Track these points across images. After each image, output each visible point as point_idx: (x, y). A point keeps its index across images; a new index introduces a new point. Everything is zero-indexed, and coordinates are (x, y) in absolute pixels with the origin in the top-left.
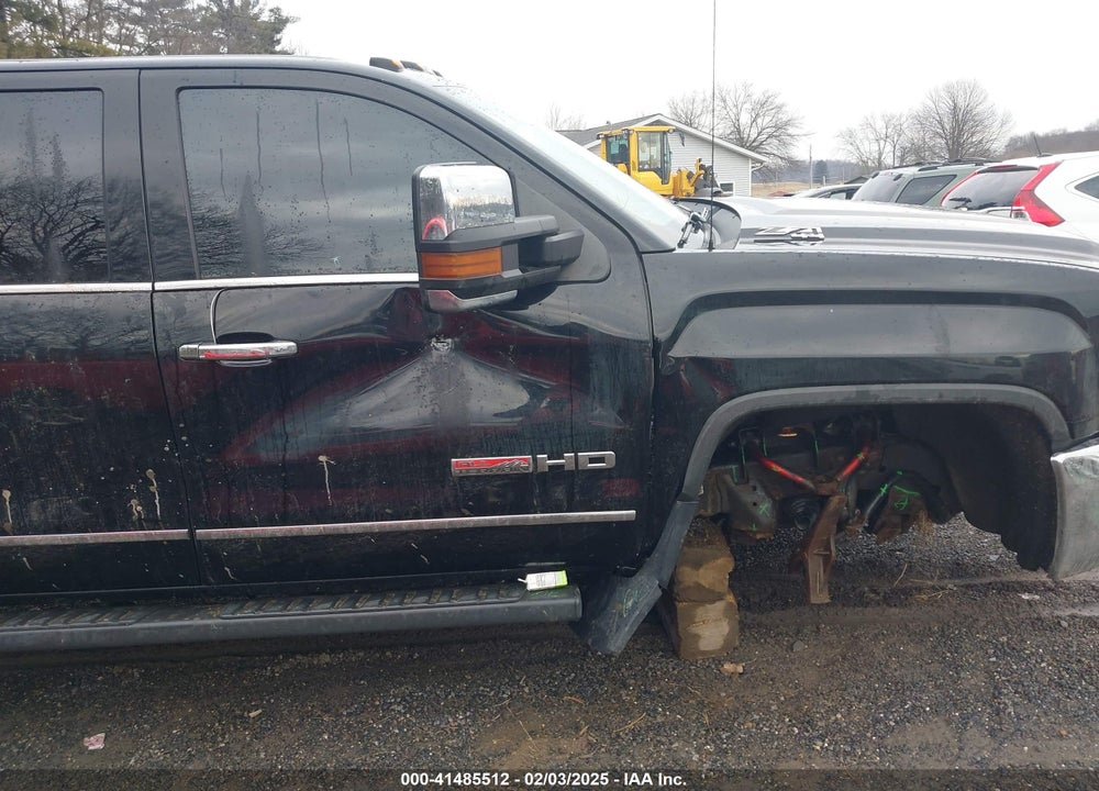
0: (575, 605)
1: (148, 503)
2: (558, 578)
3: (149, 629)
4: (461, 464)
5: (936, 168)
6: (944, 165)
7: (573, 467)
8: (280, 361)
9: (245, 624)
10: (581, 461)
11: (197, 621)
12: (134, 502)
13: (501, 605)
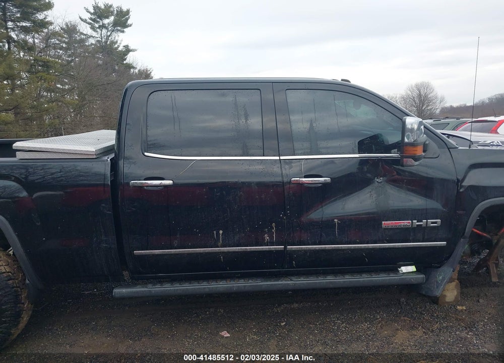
0: (424, 278)
1: (271, 237)
2: (412, 268)
3: (267, 285)
4: (386, 224)
5: (440, 120)
6: (443, 119)
7: (425, 226)
8: (325, 184)
9: (303, 283)
10: (429, 223)
11: (284, 282)
12: (266, 235)
13: (396, 277)
